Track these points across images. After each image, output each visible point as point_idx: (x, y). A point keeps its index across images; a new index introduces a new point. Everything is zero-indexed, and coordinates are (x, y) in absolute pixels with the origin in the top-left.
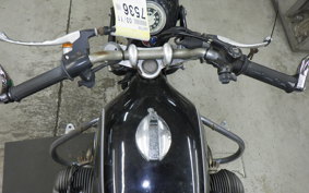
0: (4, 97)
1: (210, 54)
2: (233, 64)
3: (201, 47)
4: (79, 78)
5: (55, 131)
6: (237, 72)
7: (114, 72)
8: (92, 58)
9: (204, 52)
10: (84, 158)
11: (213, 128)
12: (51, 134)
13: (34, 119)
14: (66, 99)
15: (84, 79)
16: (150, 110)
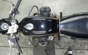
0: (21, 54)
1: (13, 15)
2: (16, 11)
3: (12, 17)
4: (18, 40)
5: (31, 48)
6: (17, 10)
7: (17, 34)
8: (14, 38)
9: (13, 17)
10: (36, 40)
11: (30, 13)
12: (32, 49)
13: (29, 53)
14: (24, 46)
15: (18, 39)
16: (24, 27)
